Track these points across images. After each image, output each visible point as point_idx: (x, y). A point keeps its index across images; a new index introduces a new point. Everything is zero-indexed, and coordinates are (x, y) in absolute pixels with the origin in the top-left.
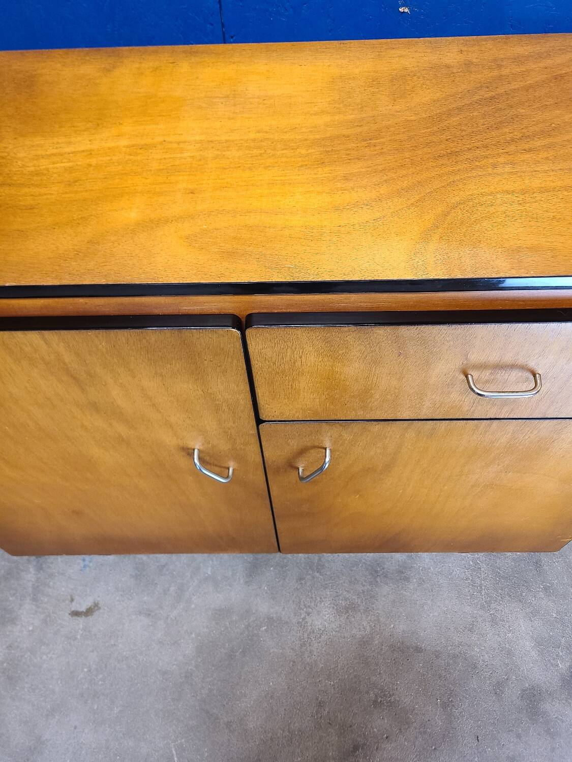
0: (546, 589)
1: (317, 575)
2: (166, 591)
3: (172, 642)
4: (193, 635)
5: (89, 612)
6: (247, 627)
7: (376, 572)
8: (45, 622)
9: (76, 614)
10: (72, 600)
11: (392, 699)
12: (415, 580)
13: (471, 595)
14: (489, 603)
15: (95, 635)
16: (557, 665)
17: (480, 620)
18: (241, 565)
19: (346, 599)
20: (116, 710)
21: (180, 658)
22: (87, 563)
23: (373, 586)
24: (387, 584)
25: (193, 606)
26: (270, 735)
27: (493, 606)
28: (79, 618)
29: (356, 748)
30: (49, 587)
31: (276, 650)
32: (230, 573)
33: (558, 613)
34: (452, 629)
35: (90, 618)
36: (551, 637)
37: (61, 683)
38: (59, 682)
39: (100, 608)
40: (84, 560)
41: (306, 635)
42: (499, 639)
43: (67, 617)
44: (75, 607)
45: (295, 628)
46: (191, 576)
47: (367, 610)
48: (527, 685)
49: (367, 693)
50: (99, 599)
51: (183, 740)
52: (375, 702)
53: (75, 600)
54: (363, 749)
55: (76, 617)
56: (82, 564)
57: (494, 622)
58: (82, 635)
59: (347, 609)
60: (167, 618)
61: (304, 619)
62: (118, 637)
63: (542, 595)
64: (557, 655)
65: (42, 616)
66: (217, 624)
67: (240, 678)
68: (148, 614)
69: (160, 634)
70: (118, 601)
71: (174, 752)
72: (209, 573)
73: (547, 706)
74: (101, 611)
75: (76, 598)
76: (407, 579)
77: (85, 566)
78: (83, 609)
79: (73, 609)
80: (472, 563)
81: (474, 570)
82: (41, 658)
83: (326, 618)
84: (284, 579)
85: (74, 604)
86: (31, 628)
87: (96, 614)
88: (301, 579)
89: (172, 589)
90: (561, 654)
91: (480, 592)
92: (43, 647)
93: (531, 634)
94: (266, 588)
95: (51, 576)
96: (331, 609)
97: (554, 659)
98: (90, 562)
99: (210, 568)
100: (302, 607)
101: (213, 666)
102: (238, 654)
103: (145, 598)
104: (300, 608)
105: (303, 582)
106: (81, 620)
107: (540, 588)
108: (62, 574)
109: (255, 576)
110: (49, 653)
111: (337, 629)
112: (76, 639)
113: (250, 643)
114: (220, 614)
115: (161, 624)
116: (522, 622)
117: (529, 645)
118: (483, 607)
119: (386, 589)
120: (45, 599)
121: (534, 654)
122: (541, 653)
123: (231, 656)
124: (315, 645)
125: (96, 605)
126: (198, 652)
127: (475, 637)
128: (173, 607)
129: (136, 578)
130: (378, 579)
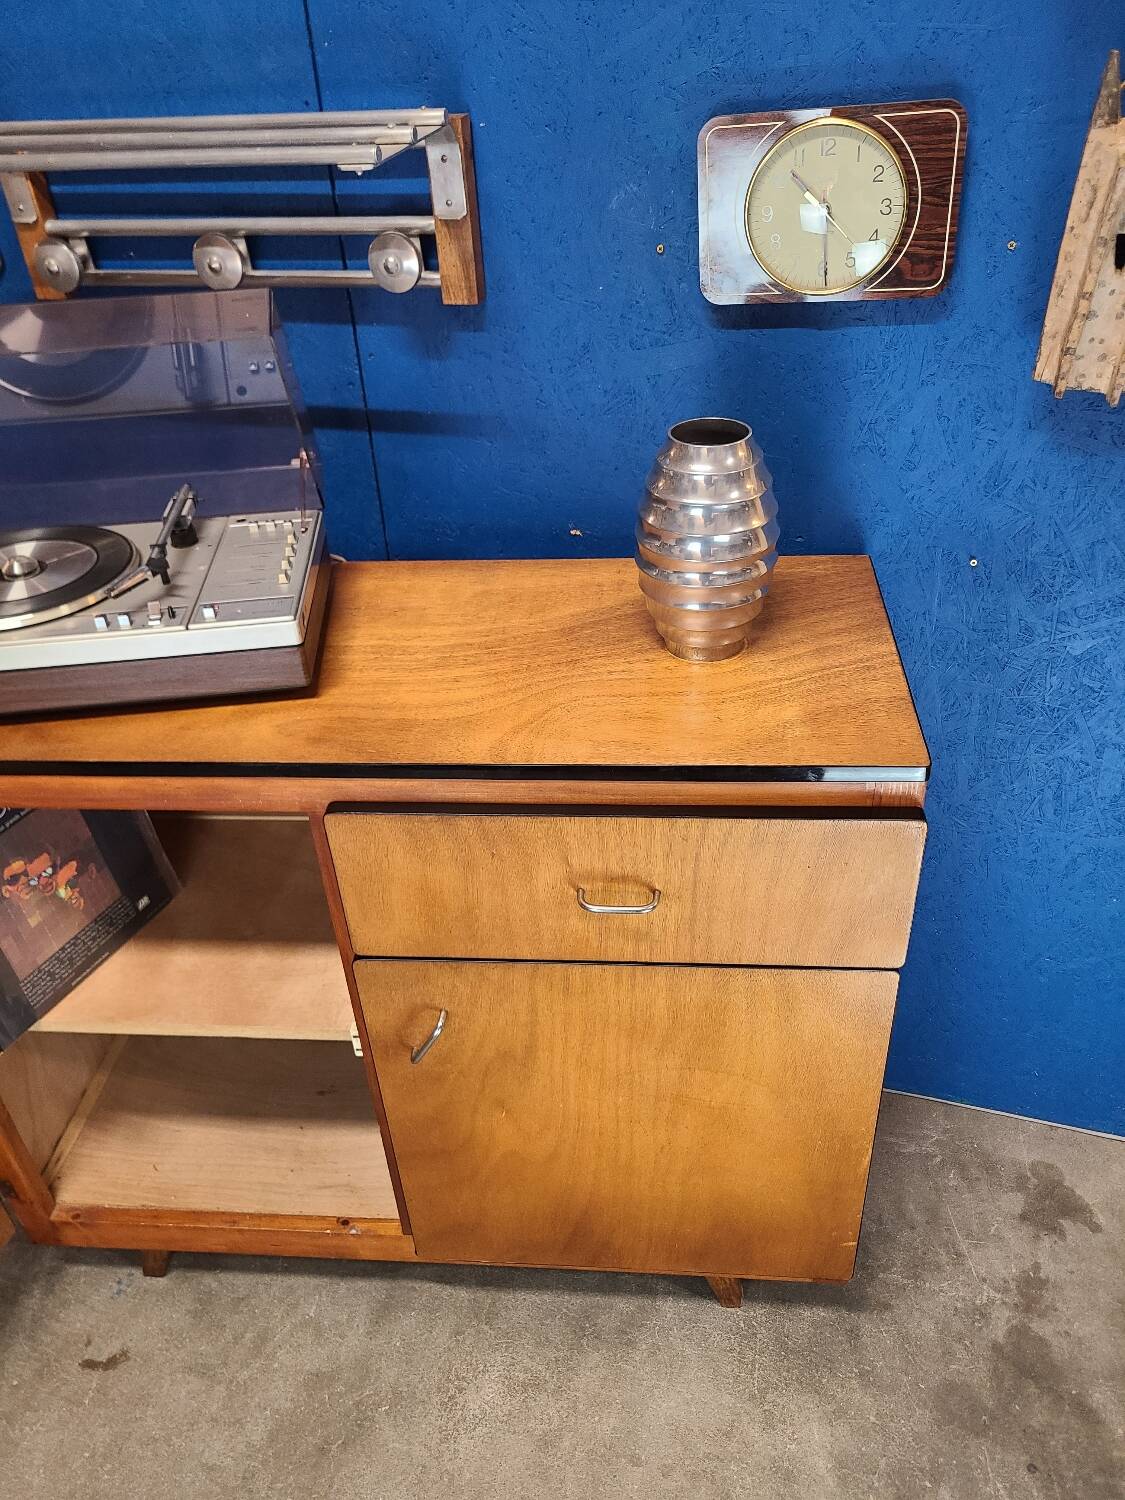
0: (861, 1375)
1: (486, 1328)
2: (238, 1339)
3: (232, 1420)
4: (268, 1412)
5: (112, 1363)
6: (357, 1404)
7: (584, 1329)
8: (39, 1374)
9: (90, 1365)
10: (89, 1343)
12: (644, 1347)
13: (735, 1378)
14: (763, 1392)
15: (113, 1400)
17: (745, 1419)
18: (365, 1306)
19: (525, 1370)
21: (242, 1446)
22: (123, 1287)
23: (573, 1352)
24: (598, 1350)
25: (276, 1365)
27: (770, 1397)
28: (93, 1373)
30: (58, 1321)
31: (397, 1445)
32: (345, 1317)
33: (879, 1415)
34: (696, 1430)
35: (110, 1372)
36: (864, 1454)
37: (44, 1473)
38: (41, 1471)
39: (128, 1359)
40: (119, 1283)
41: (451, 1423)
42: (773, 1453)
43: (75, 1367)
44: (90, 1354)
45: (436, 1412)
46: (283, 1317)
47: (557, 1391)
50: (130, 1344)
53: (93, 1344)
55: (87, 1371)
56: (116, 1287)
57: (769, 1424)
58: (92, 1399)
59: (525, 1386)
60: (231, 1382)
61: (451, 1398)
62: (148, 1406)
63: (855, 1383)
64: (870, 1487)
65: (37, 1365)
66: (310, 1396)
67: (330, 1487)
68: (203, 1371)
69: (215, 1407)
70: (160, 1349)
72: (311, 1314)
74: (131, 1363)
75: (96, 1341)
76: (630, 1343)
77: (119, 1292)
78: (103, 1358)
79: (86, 1357)
80: (743, 1325)
81: (744, 1337)
82: (21, 1430)
83: (488, 1399)
84: (431, 1332)
85: (90, 1348)
86: (15, 1383)
87: (122, 1367)
88: (458, 1333)
89: (248, 1335)
90: (876, 1484)
91: (751, 1372)
92: (28, 1413)
93: (829, 1448)
95: (65, 1304)
96: (500, 1385)
97: (863, 1493)
98: (128, 1286)
99: (314, 1307)
100: (453, 1376)
101: (291, 1463)
102: (334, 1447)
103: (202, 1348)
104: (449, 1380)
105: (460, 1338)
107: (851, 1372)
108: (83, 1302)
109: (384, 1324)
110: (35, 1424)
111: (505, 1418)
112: (82, 1403)
113: (358, 1429)
114: (318, 1381)
115: (220, 1390)
116: (815, 1426)
117: (822, 1465)
118: (752, 1397)
119: (595, 1358)
120: (47, 1339)
121: (831, 1481)
122: (843, 1481)
123: (322, 1451)
124: (464, 1441)
125: (124, 1354)
126: (272, 1438)
127: (733, 1447)
128: (246, 1365)
129: (196, 1315)
130: (584, 1341)
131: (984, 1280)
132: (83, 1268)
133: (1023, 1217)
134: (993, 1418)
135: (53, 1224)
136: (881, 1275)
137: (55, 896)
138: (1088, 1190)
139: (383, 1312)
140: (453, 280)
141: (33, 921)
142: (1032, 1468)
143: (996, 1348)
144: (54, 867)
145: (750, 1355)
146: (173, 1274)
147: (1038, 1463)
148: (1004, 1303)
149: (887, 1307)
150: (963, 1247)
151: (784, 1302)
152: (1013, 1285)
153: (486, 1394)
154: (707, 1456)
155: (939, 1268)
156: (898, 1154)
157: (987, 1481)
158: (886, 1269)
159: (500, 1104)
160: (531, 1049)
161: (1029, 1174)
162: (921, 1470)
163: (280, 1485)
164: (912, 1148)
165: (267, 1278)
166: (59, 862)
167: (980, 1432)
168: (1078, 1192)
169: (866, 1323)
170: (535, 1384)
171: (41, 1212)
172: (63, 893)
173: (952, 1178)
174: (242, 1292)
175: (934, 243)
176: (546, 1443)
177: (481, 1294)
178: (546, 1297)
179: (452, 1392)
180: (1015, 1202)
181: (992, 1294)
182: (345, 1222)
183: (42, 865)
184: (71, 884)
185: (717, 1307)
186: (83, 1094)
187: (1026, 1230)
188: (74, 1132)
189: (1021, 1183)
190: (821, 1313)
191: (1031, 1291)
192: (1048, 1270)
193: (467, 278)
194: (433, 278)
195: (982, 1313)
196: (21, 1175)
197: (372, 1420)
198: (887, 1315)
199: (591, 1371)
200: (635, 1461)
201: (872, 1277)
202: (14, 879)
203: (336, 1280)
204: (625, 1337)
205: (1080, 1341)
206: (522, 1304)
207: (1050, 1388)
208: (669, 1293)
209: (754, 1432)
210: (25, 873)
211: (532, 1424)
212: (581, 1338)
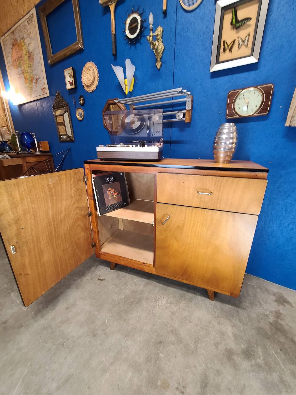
0: (239, 320)
1: (164, 292)
2: (122, 282)
3: (119, 294)
4: (125, 294)
5: (102, 280)
6: (140, 297)
7: (182, 297)
8: (91, 279)
9: (99, 279)
10: (99, 276)
11: (178, 333)
12: (194, 303)
13: (212, 313)
14: (218, 317)
15: (101, 285)
16: (241, 345)
17: (214, 321)
18: (144, 283)
19: (171, 300)
20: (97, 304)
21: (119, 298)
24: (185, 301)
25: (127, 287)
26: (135, 327)
27: (219, 318)
28: (99, 281)
29: (161, 342)
30: (96, 272)
31: (146, 306)
32: (140, 283)
33: (243, 328)
34: (203, 320)
35: (102, 281)
36: (240, 335)
38: (87, 292)
40: (106, 269)
42: (220, 329)
43: (97, 279)
45: (153, 302)
46: (130, 281)
47: (176, 305)
48: (228, 347)
49: (170, 328)
50: (106, 278)
51: (111, 318)
52: (172, 331)
54: (163, 343)
57: (219, 323)
58: (98, 284)
59: (170, 303)
60: (120, 288)
62: (106, 288)
63: (238, 321)
65: (91, 277)
66: (132, 294)
67: (133, 309)
68: (116, 285)
69: (116, 291)
70: (110, 280)
71: (107, 321)
73: (235, 358)
74: (105, 281)
75: (101, 276)
76: (191, 302)
77: (106, 271)
78: (101, 279)
80: (214, 304)
81: (214, 306)
82: (86, 286)
84: (155, 290)
86: (87, 279)
88: (159, 291)
89: (124, 282)
90: (243, 342)
91: (216, 313)
93: (232, 332)
94: (149, 290)
95: (98, 270)
96: (166, 301)
97: (240, 343)
99: (135, 281)
100: (157, 297)
101: (127, 303)
102: (134, 303)
103: (116, 282)
105: (160, 292)
107: (237, 319)
108: (100, 271)
109: (147, 286)
110: (88, 285)
111: (166, 307)
112: (96, 284)
113: (139, 301)
114: (134, 292)
115: (118, 289)
116: (229, 327)
117: (231, 335)
118: (215, 317)
119: (184, 302)
120: (94, 274)
121: (232, 338)
122: (235, 339)
123: (132, 303)
124: (158, 309)
125: (104, 279)
126: (124, 298)
127: (211, 325)
128: (122, 286)
129: (116, 277)
130: (182, 299)
131: (267, 310)
132: (102, 266)
133: (275, 301)
134: (271, 337)
135: (100, 253)
136: (244, 303)
137: (114, 196)
138: (290, 299)
139: (147, 284)
140: (187, 119)
141: (110, 198)
142: (281, 350)
143: (270, 323)
144: (115, 192)
145: (215, 310)
146: (114, 270)
147: (283, 349)
148: (272, 315)
149: (245, 309)
150: (262, 303)
151: (223, 302)
152: (274, 312)
153: (163, 302)
154: (205, 325)
155: (256, 305)
156: (247, 284)
157: (270, 349)
158: (245, 302)
159: (176, 238)
160: (183, 226)
161: (276, 293)
162: (254, 342)
163: (124, 306)
164: (250, 283)
165: (129, 274)
166: (115, 191)
167: (268, 339)
168: (288, 299)
169: (240, 311)
170: (172, 303)
171: (98, 250)
172: (115, 196)
173: (259, 290)
174: (125, 276)
175: (267, 106)
176: (173, 313)
177: (164, 286)
178: (176, 290)
179: (157, 300)
180: (274, 298)
181: (269, 313)
182: (144, 263)
183: (113, 191)
184: (116, 195)
185: (209, 300)
186: (109, 239)
187: (276, 303)
188: (106, 243)
189: (274, 294)
190: (231, 306)
191: (278, 315)
192: (282, 311)
193: (189, 118)
194: (184, 119)
195: (267, 316)
196: (98, 243)
197: (142, 300)
198: (245, 311)
199: (183, 304)
200: (190, 322)
201: (242, 303)
202: (109, 191)
203: (140, 278)
204: (190, 300)
205: (291, 327)
206: (171, 290)
207: (284, 335)
208: (199, 295)
209: (216, 324)
210: (111, 191)
211: (171, 309)
212: (182, 298)
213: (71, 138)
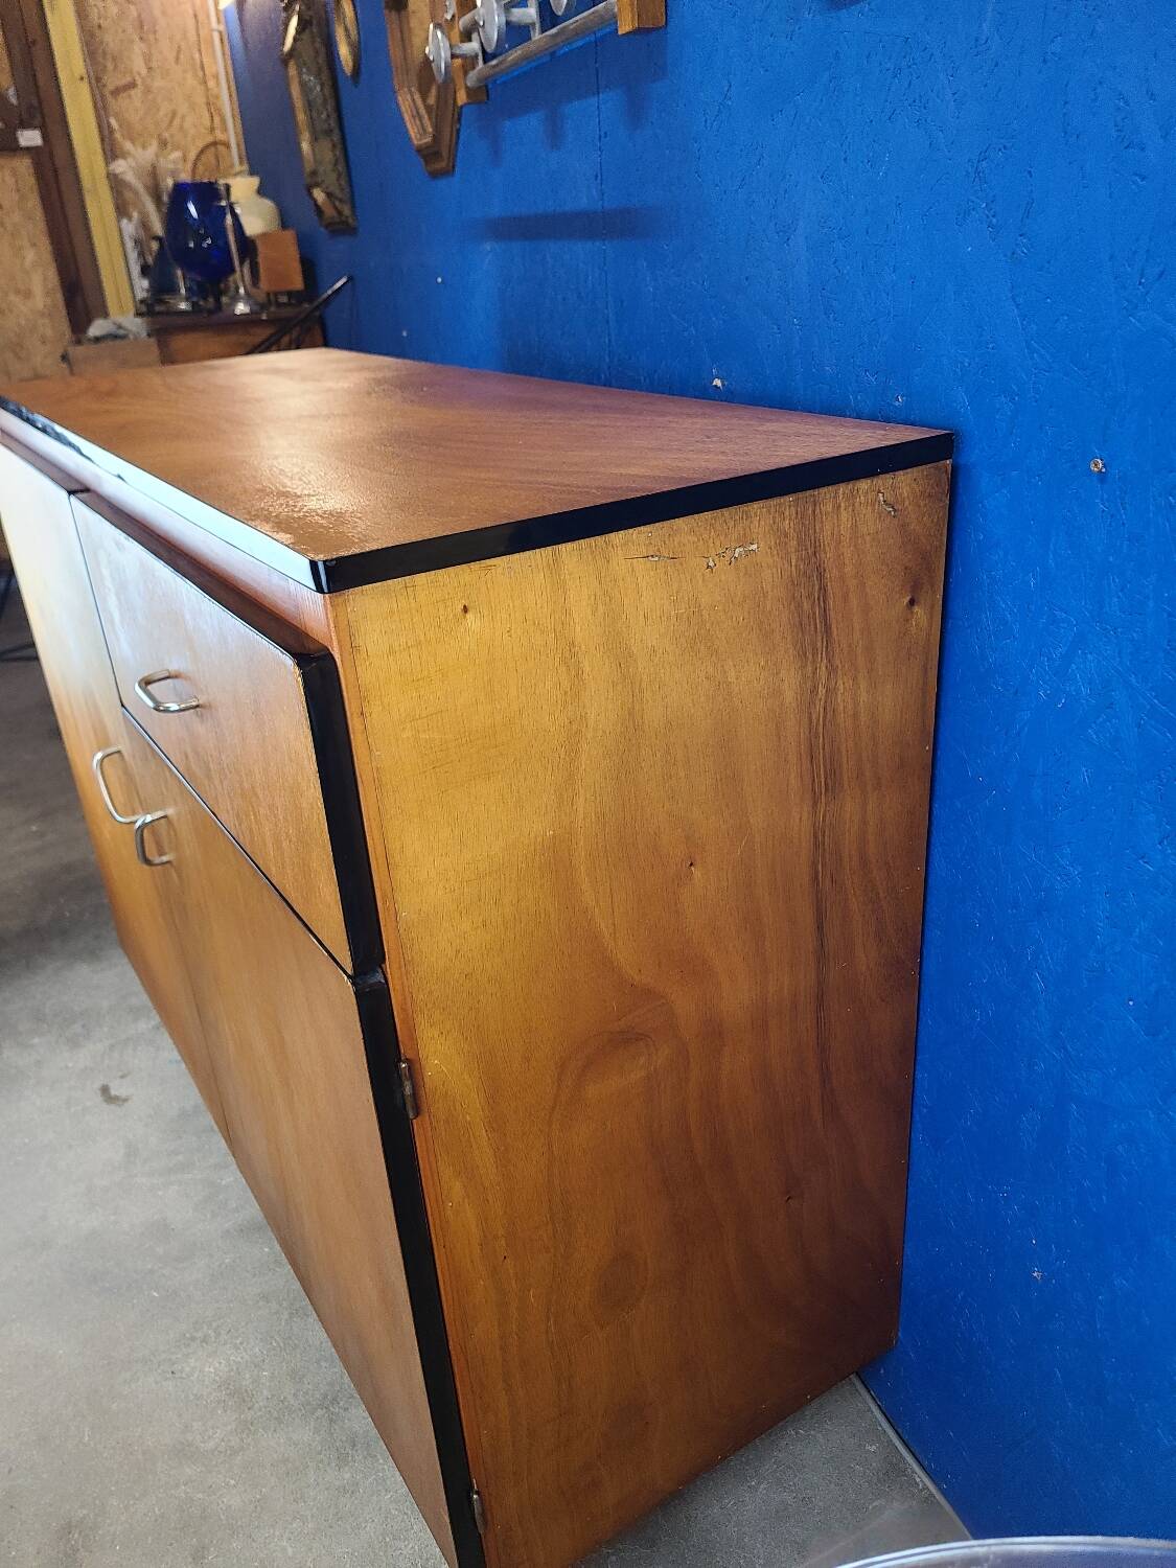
1: (286, 1316)
2: (173, 1153)
3: (95, 1201)
4: (113, 1218)
5: (112, 1099)
8: (84, 1071)
9: (105, 1090)
10: (123, 1077)
11: (83, 1553)
12: (347, 1476)
15: (80, 1123)
19: (256, 1381)
21: (73, 1223)
23: (300, 1410)
24: (317, 1431)
25: (160, 1193)
28: (100, 1096)
30: (135, 1049)
31: (122, 1328)
35: (104, 1105)
39: (121, 1106)
41: (164, 1356)
43: (98, 1085)
44: (115, 1084)
45: (171, 1336)
46: (210, 1166)
47: (246, 1425)
49: (84, 1504)
50: (134, 1099)
52: (68, 1528)
53: (124, 1080)
55: (99, 1093)
58: (76, 1111)
59: (236, 1392)
60: (131, 1177)
61: (193, 1339)
62: (84, 1144)
65: (91, 1065)
66: (142, 1234)
68: (131, 1154)
69: (103, 1182)
70: (140, 1116)
74: (118, 1109)
75: (127, 1079)
78: (113, 1092)
79: (110, 1084)
82: (32, 1095)
83: (207, 1369)
84: (254, 1275)
85: (119, 1081)
86: (70, 1065)
87: (112, 1107)
88: (265, 1298)
89: (180, 1157)
92: (48, 1088)
94: (227, 1261)
96: (226, 1369)
100: (214, 1325)
103: (153, 1139)
104: (210, 1324)
106: (99, 1099)
108: (158, 1050)
109: (243, 1237)
110: (41, 1097)
111: (192, 1397)
112: (70, 1109)
113: (126, 1289)
115: (119, 1175)
119: (305, 1435)
120: (116, 1055)
124: (151, 1378)
125: (125, 1100)
126: (88, 1237)
128: (152, 1173)
130: (319, 1412)
153: (211, 1365)
170: (244, 1399)
176: (181, 1450)
179: (199, 1335)
199: (286, 1442)
200: (199, 1553)
204: (348, 1449)
211: (196, 1425)
212: (321, 1406)
213: (337, 203)
